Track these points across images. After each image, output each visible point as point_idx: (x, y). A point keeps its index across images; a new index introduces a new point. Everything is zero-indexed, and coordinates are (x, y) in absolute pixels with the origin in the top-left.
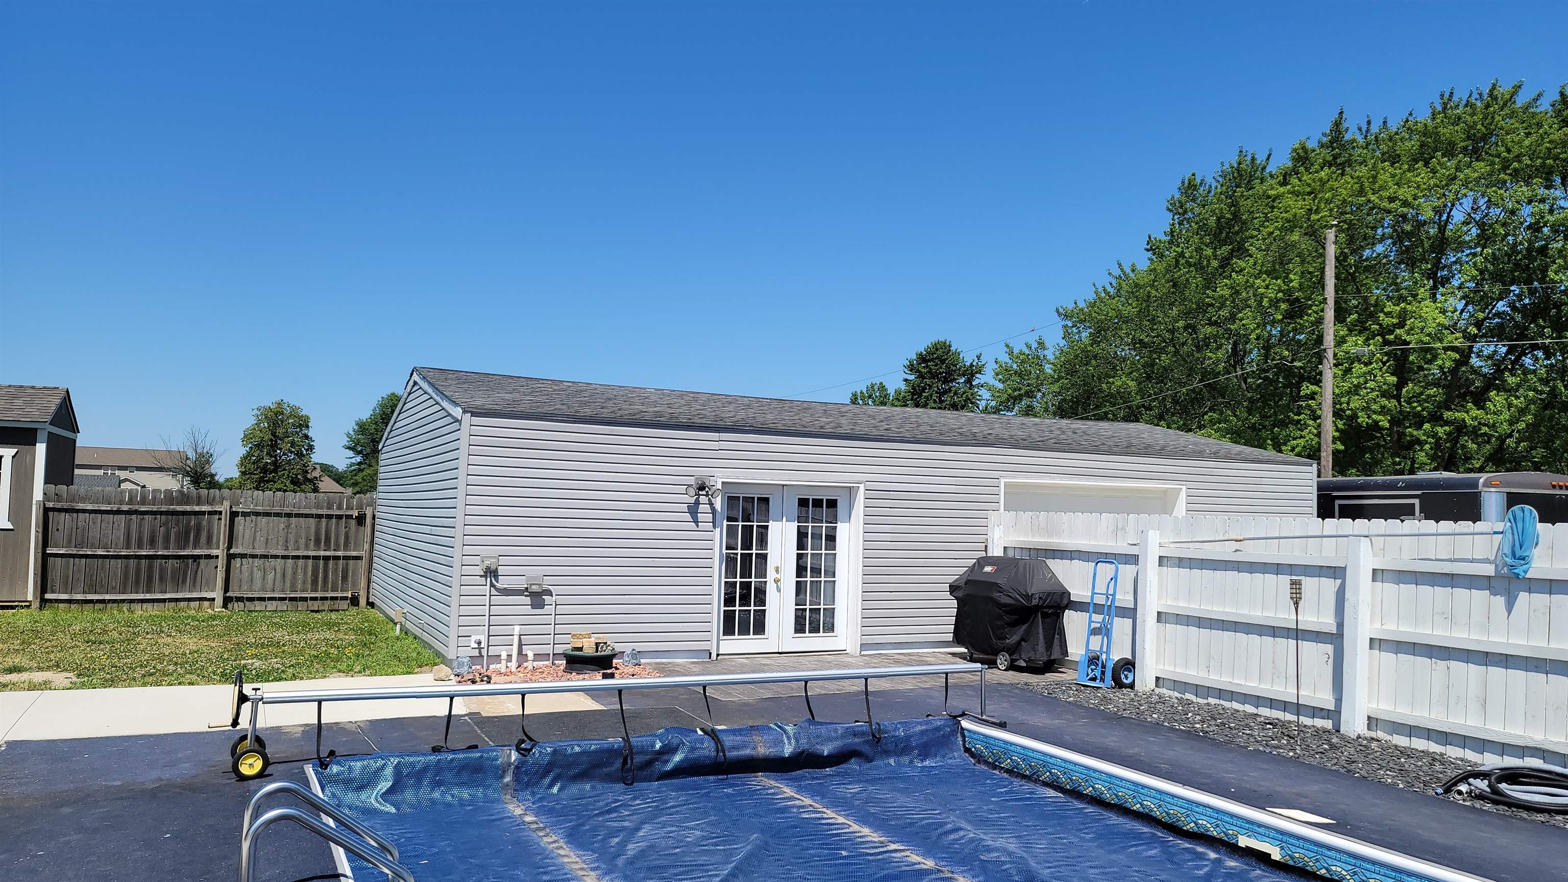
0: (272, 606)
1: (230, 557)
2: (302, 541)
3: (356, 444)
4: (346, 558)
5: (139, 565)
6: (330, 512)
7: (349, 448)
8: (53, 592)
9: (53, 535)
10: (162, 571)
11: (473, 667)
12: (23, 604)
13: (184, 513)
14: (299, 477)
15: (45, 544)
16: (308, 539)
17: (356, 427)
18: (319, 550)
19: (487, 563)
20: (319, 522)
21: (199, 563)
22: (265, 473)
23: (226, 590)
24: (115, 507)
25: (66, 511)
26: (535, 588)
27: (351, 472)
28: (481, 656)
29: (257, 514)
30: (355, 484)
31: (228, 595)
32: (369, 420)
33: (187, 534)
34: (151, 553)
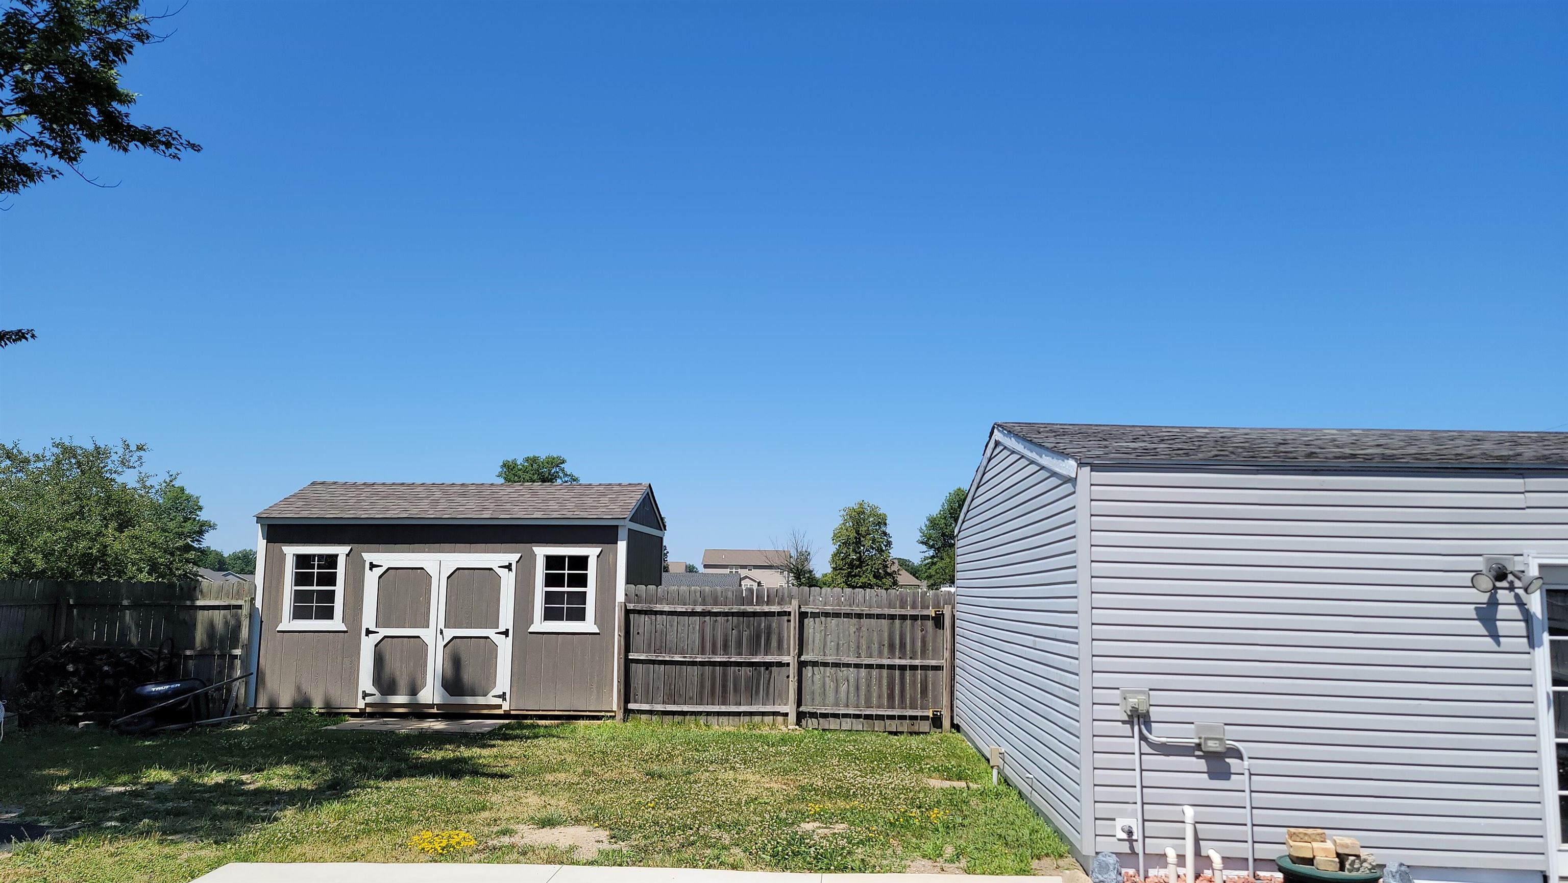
0: (847, 724)
1: (802, 665)
2: (875, 647)
3: (929, 539)
4: (925, 668)
5: (713, 672)
6: (903, 612)
7: (922, 543)
8: (635, 702)
9: (636, 640)
10: (736, 680)
11: (1123, 871)
12: (609, 714)
13: (755, 614)
14: (880, 571)
15: (627, 649)
16: (881, 645)
17: (927, 523)
18: (894, 657)
19: (1133, 701)
20: (892, 624)
21: (771, 672)
22: (852, 568)
23: (799, 703)
24: (689, 608)
25: (645, 612)
26: (1212, 746)
27: (926, 565)
28: (1134, 853)
29: (827, 615)
30: (929, 577)
31: (801, 709)
32: (939, 516)
33: (758, 637)
34: (724, 660)
